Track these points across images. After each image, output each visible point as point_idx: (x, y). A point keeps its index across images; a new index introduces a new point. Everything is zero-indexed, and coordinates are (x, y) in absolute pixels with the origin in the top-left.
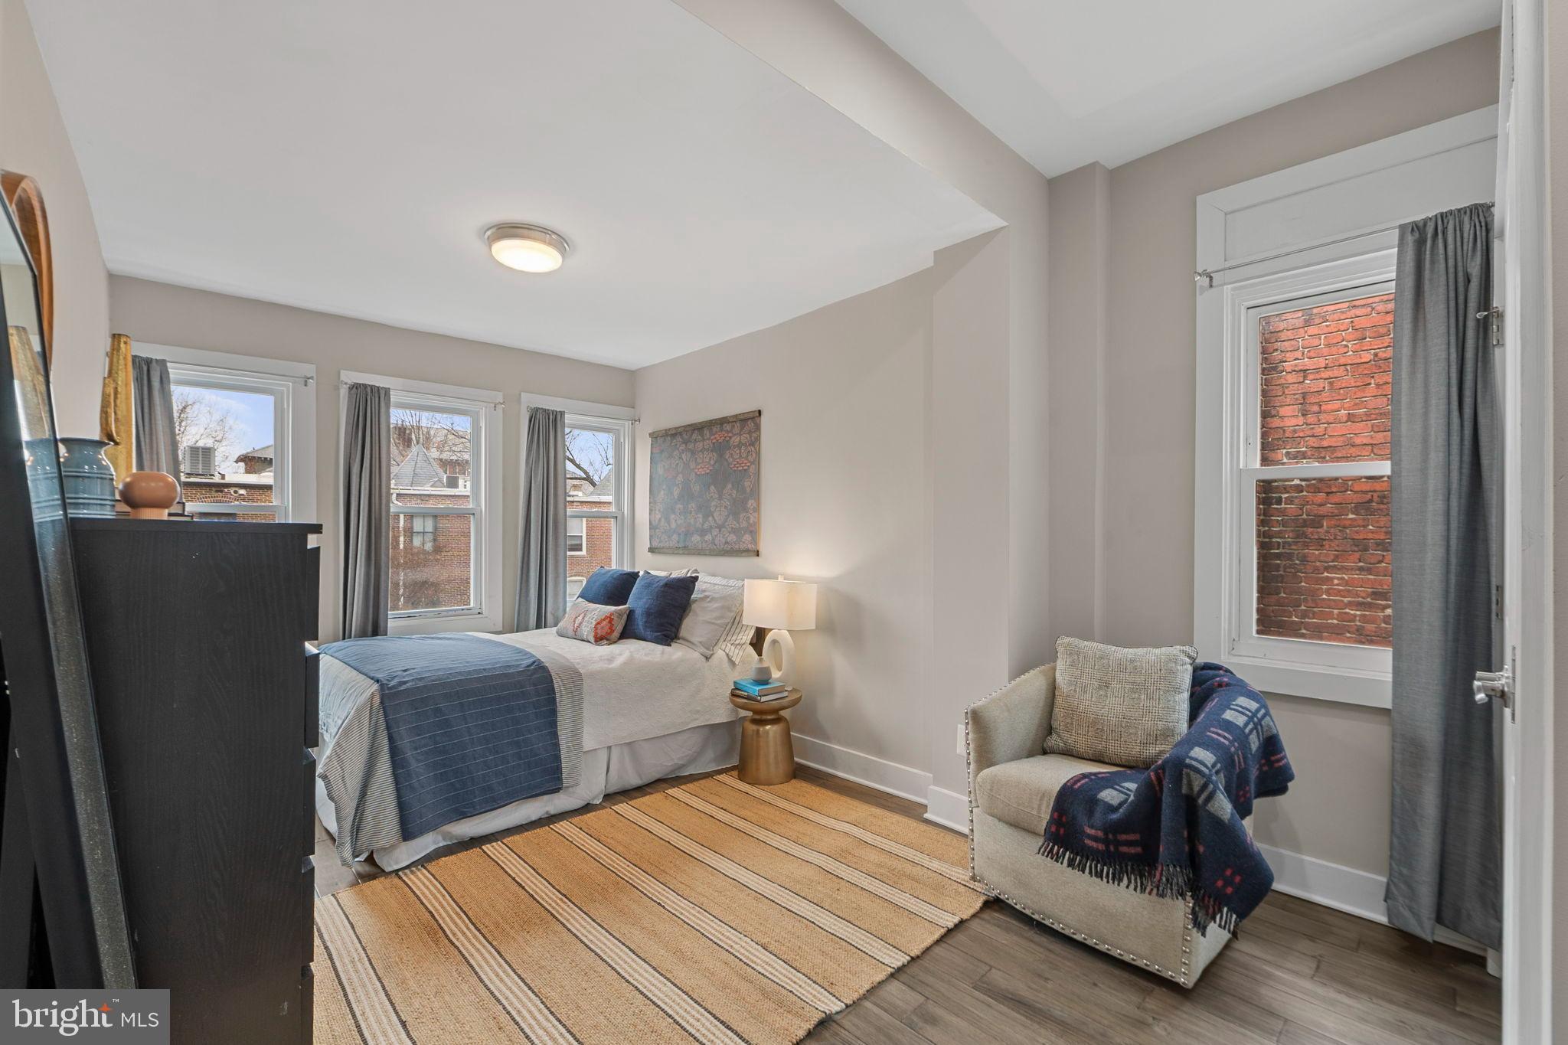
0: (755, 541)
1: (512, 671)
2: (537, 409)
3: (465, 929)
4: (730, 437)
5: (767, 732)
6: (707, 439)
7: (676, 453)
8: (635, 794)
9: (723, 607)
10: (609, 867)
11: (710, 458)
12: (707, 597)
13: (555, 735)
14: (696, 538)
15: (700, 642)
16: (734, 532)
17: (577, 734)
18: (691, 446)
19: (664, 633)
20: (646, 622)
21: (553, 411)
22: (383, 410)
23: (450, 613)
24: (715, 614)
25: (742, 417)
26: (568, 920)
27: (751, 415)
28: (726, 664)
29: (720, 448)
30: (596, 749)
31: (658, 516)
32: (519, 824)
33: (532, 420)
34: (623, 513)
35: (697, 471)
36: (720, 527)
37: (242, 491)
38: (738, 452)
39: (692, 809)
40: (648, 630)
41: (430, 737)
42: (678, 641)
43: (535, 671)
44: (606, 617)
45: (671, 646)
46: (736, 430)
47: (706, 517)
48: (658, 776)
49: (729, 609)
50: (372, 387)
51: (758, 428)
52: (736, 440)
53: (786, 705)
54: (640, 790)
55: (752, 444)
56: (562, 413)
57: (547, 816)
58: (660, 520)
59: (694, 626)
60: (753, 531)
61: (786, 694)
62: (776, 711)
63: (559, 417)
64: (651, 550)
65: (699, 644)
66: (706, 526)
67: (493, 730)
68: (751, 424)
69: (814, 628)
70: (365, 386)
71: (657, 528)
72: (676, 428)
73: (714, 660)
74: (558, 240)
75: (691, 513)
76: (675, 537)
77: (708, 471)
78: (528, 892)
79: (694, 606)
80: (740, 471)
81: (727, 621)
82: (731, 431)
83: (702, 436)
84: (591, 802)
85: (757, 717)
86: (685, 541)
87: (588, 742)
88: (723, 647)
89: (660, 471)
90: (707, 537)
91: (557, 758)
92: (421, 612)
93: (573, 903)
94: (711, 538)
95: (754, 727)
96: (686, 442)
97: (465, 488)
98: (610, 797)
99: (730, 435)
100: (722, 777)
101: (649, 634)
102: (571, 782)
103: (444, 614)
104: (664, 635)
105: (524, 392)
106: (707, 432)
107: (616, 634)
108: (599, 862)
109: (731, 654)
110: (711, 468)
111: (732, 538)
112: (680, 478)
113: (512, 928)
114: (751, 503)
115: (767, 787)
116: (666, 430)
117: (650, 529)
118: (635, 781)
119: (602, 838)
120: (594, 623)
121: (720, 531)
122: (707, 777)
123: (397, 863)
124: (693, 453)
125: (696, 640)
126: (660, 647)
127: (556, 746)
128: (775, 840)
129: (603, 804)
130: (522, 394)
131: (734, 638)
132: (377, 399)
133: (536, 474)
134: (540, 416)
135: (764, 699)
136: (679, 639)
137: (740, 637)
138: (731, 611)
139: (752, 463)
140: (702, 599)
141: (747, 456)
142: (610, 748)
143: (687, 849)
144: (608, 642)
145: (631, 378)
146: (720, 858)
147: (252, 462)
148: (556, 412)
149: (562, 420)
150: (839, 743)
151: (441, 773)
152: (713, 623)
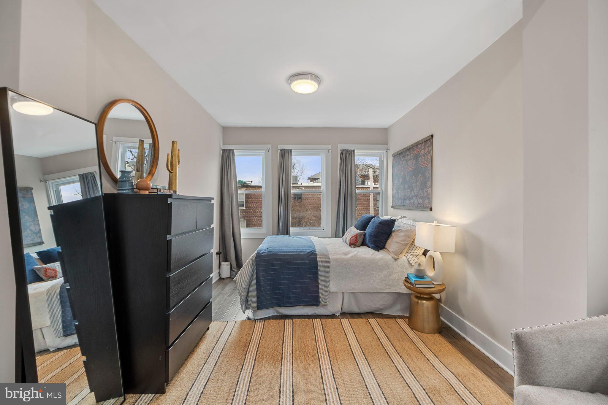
0: (430, 202)
1: (303, 253)
2: (343, 150)
3: (254, 351)
4: (420, 151)
5: (423, 304)
6: (412, 154)
7: (401, 162)
8: (356, 316)
9: (405, 235)
10: (318, 346)
11: (413, 163)
12: (400, 230)
13: (317, 282)
14: (407, 202)
15: (393, 252)
16: (422, 198)
17: (327, 284)
18: (406, 158)
19: (377, 245)
20: (369, 239)
21: (350, 150)
22: (289, 157)
23: (313, 229)
24: (401, 239)
25: (425, 140)
26: (284, 364)
27: (428, 138)
28: (407, 265)
29: (417, 157)
30: (336, 292)
31: (395, 192)
32: (304, 315)
33: (342, 155)
34: (383, 191)
35: (408, 169)
36: (416, 196)
37: (303, 188)
38: (423, 158)
39: (373, 332)
40: (370, 243)
41: (270, 274)
42: (384, 250)
43: (311, 254)
44: (355, 235)
45: (379, 251)
46: (423, 147)
47: (411, 191)
48: (368, 311)
49: (409, 237)
50: (286, 149)
51: (432, 144)
52: (422, 152)
53: (435, 291)
54: (358, 315)
55: (429, 153)
56: (354, 151)
57: (315, 314)
58: (395, 193)
59: (393, 243)
60: (429, 197)
61: (433, 286)
62: (430, 294)
63: (352, 152)
64: (392, 207)
65: (392, 252)
66: (411, 196)
67: (292, 275)
68: (429, 143)
69: (454, 252)
70: (284, 149)
71: (394, 197)
72: (400, 151)
73: (400, 261)
74: (316, 78)
75: (406, 190)
76: (400, 201)
77: (412, 169)
78: (283, 345)
79: (393, 234)
80: (424, 167)
81: (407, 242)
82: (420, 148)
83: (410, 153)
84: (335, 314)
85: (418, 295)
86: (404, 203)
87: (333, 287)
88: (406, 255)
89: (396, 171)
90: (411, 201)
91: (318, 292)
92: (304, 228)
93: (292, 357)
94: (413, 201)
95: (416, 300)
96: (404, 157)
97: (368, 184)
98: (344, 314)
99: (420, 150)
100: (400, 321)
101: (370, 245)
102: (323, 304)
103: (311, 229)
104: (376, 246)
105: (339, 144)
106: (411, 150)
107: (359, 243)
108: (316, 342)
109: (410, 259)
110: (413, 167)
111: (421, 201)
112: (402, 174)
113: (266, 358)
114: (429, 183)
115: (419, 333)
116: (397, 152)
117: (392, 197)
118: (356, 310)
119: (326, 332)
120: (350, 237)
121: (416, 198)
122: (392, 318)
123: (257, 317)
124: (407, 161)
125: (391, 250)
126: (373, 251)
127: (318, 287)
128: (401, 365)
129: (340, 317)
130: (339, 145)
131: (413, 251)
132: (288, 154)
133: (343, 176)
134: (344, 153)
135: (417, 286)
136: (385, 248)
137: (416, 251)
138: (410, 238)
139: (429, 163)
140: (398, 231)
141: (427, 159)
142: (343, 293)
143: (355, 351)
144: (354, 246)
145: (385, 131)
146: (366, 363)
147: (312, 179)
148: (351, 150)
149: (354, 153)
150: (470, 321)
151: (272, 288)
152: (400, 243)
